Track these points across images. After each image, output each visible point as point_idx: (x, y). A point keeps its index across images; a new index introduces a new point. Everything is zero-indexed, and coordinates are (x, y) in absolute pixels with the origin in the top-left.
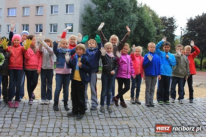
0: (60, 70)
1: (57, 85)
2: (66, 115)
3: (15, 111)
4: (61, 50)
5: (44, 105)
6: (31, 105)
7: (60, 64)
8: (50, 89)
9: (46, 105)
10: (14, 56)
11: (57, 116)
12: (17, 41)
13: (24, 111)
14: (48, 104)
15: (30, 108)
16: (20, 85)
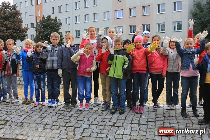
0: (185, 72)
1: (183, 89)
2: (196, 122)
3: (141, 117)
4: (185, 50)
5: (170, 111)
6: (156, 110)
7: (185, 66)
8: (176, 93)
9: (173, 111)
10: (138, 59)
11: (187, 124)
12: (139, 43)
13: (150, 117)
14: (174, 110)
15: (156, 114)
16: (144, 89)
